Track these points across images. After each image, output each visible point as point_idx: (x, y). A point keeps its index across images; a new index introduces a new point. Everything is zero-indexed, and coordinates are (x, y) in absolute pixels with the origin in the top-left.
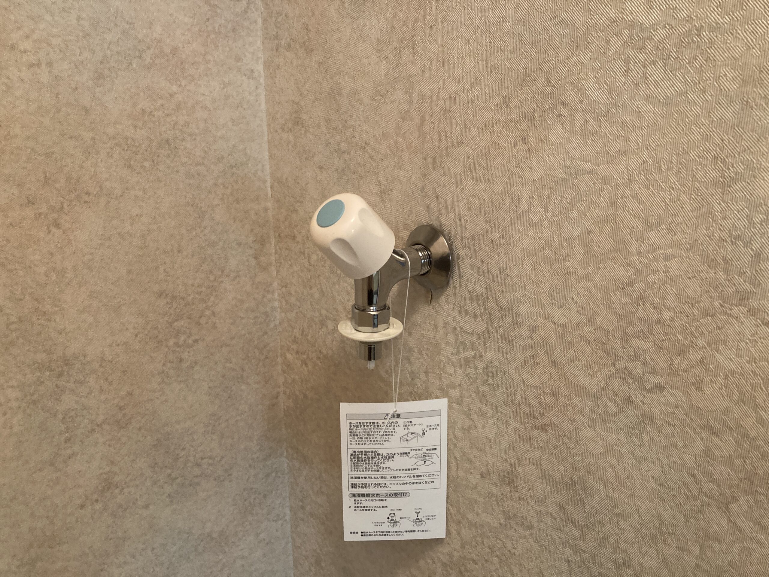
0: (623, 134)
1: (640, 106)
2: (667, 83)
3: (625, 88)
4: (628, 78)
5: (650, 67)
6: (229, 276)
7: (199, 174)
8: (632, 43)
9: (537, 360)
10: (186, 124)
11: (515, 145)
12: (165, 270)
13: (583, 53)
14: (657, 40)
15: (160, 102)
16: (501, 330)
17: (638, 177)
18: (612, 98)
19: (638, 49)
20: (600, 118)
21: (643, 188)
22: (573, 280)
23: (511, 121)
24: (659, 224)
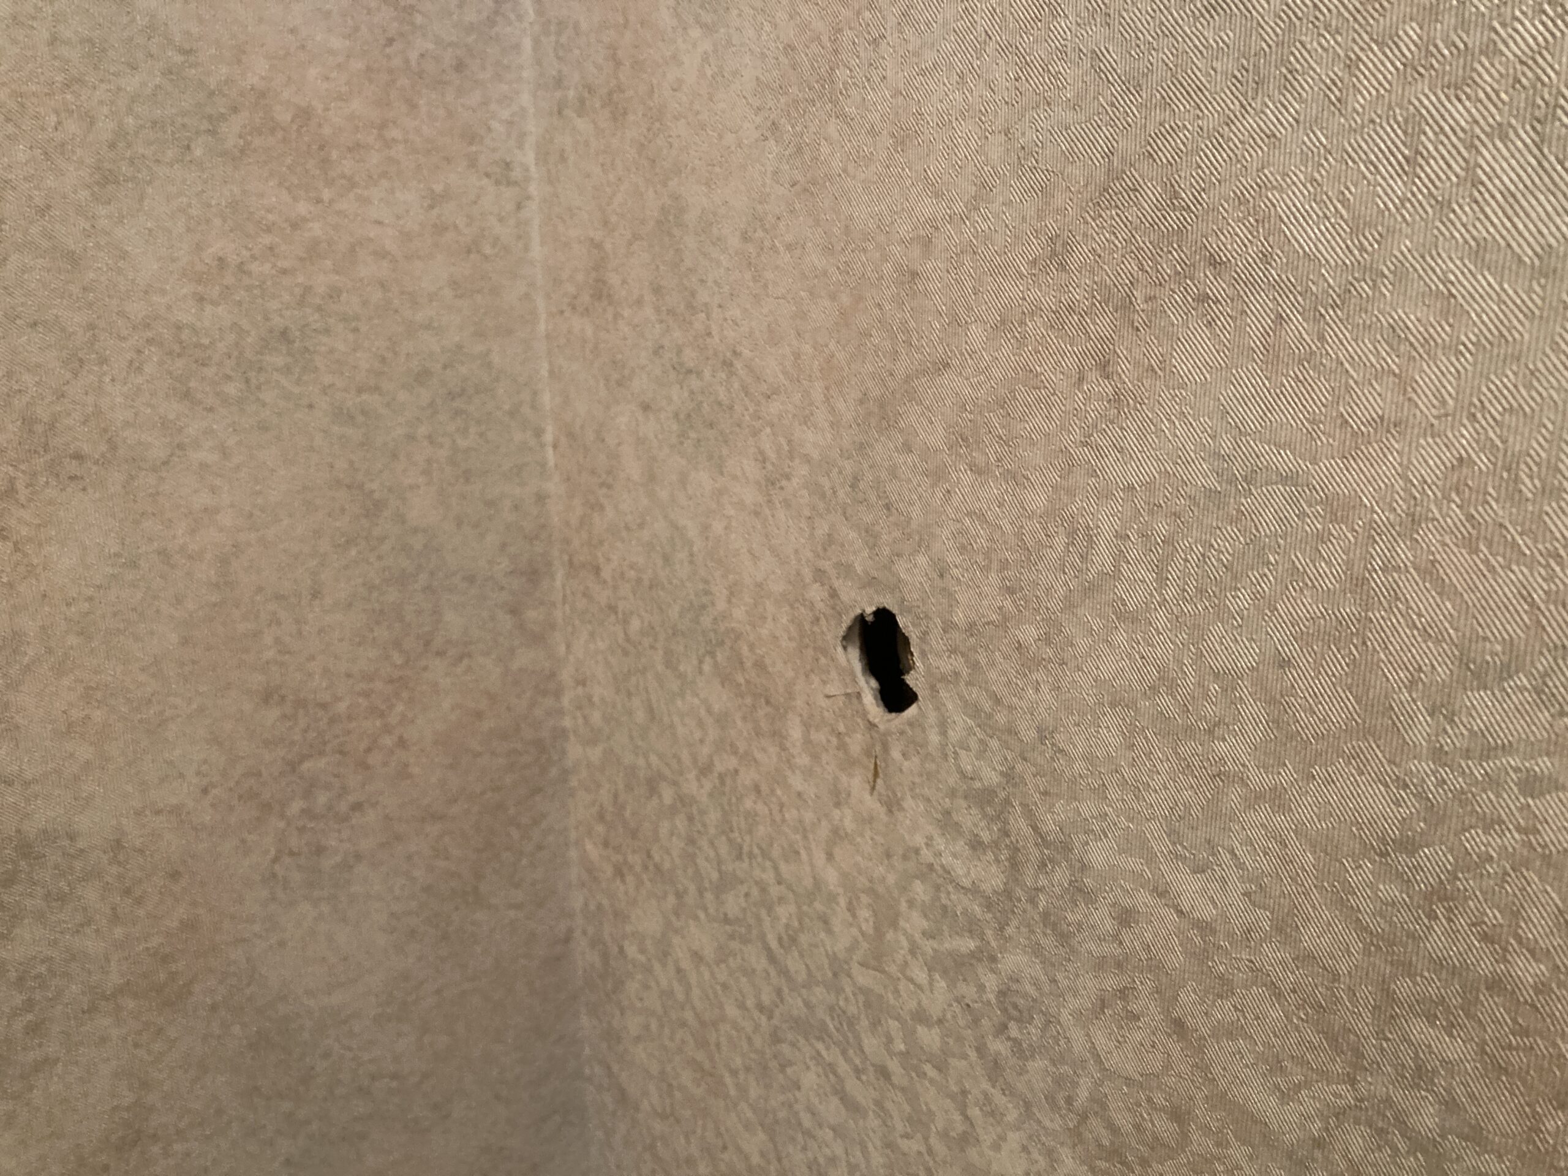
0: (1394, 367)
1: (1452, 278)
2: (1549, 202)
3: (1403, 217)
4: (1414, 183)
5: (1490, 146)
6: (445, 653)
7: (364, 413)
8: (1432, 66)
9: (1134, 1007)
10: (334, 293)
11: (1081, 380)
12: (278, 640)
13: (1274, 103)
14: (1515, 55)
15: (267, 240)
16: (1042, 901)
17: (1440, 510)
18: (1362, 249)
19: (1449, 88)
20: (1323, 311)
21: (1456, 545)
22: (1234, 796)
23: (1071, 309)
24: (1506, 672)
